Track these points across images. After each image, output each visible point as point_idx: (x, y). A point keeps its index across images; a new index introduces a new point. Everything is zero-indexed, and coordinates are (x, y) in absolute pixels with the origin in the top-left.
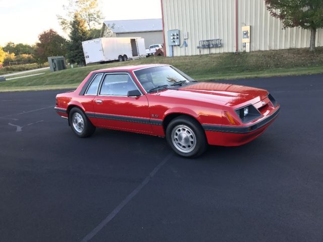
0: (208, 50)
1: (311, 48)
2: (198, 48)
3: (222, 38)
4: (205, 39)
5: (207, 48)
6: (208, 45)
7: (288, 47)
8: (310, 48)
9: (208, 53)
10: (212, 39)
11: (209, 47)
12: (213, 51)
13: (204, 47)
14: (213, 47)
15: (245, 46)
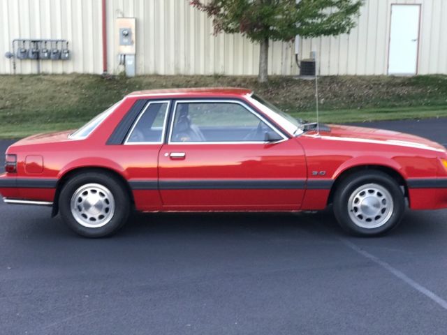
0: (35, 63)
1: (262, 77)
2: (10, 56)
3: (69, 39)
4: (27, 37)
5: (32, 59)
6: (35, 52)
7: (211, 71)
8: (259, 76)
9: (35, 71)
10: (44, 38)
11: (37, 57)
12: (48, 67)
13: (24, 55)
14: (49, 58)
15: (124, 63)
